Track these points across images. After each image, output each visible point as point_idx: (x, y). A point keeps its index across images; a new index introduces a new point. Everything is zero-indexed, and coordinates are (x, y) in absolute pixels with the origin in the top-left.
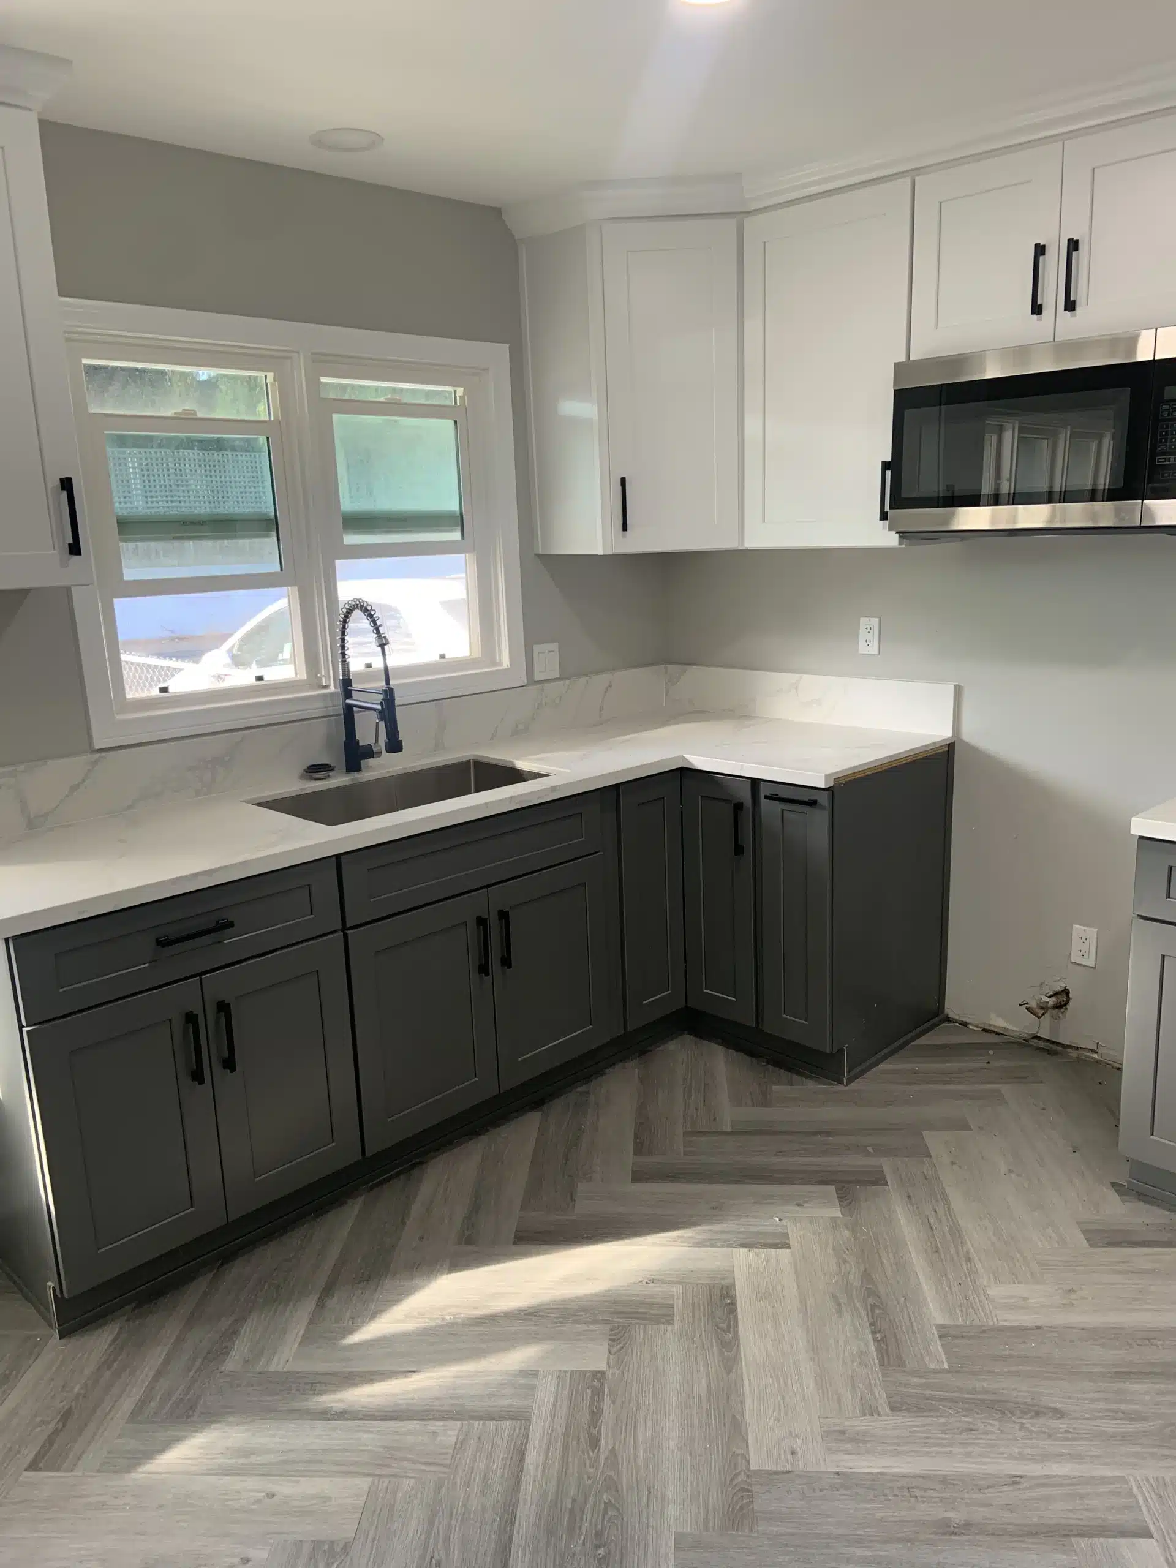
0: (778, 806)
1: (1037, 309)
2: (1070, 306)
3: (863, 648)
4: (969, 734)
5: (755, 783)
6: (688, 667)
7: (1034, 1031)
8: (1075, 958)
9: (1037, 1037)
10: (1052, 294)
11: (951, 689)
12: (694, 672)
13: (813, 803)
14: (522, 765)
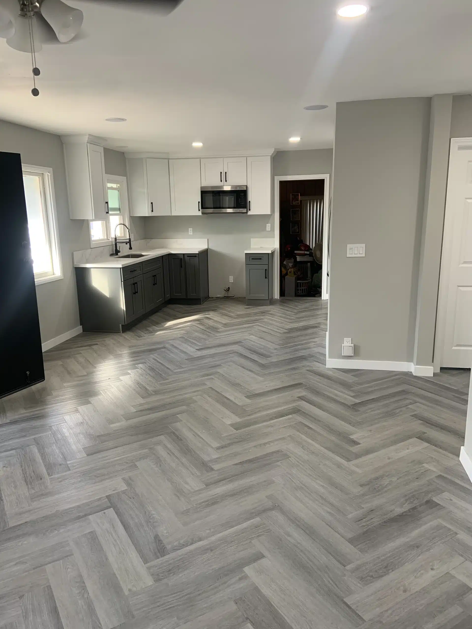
0: (189, 258)
1: (221, 181)
2: (226, 181)
3: (190, 234)
4: (210, 247)
5: (184, 254)
6: (152, 240)
7: (224, 296)
8: (230, 282)
9: (225, 297)
10: (223, 179)
11: (207, 240)
12: (153, 240)
13: (196, 256)
14: (143, 254)
